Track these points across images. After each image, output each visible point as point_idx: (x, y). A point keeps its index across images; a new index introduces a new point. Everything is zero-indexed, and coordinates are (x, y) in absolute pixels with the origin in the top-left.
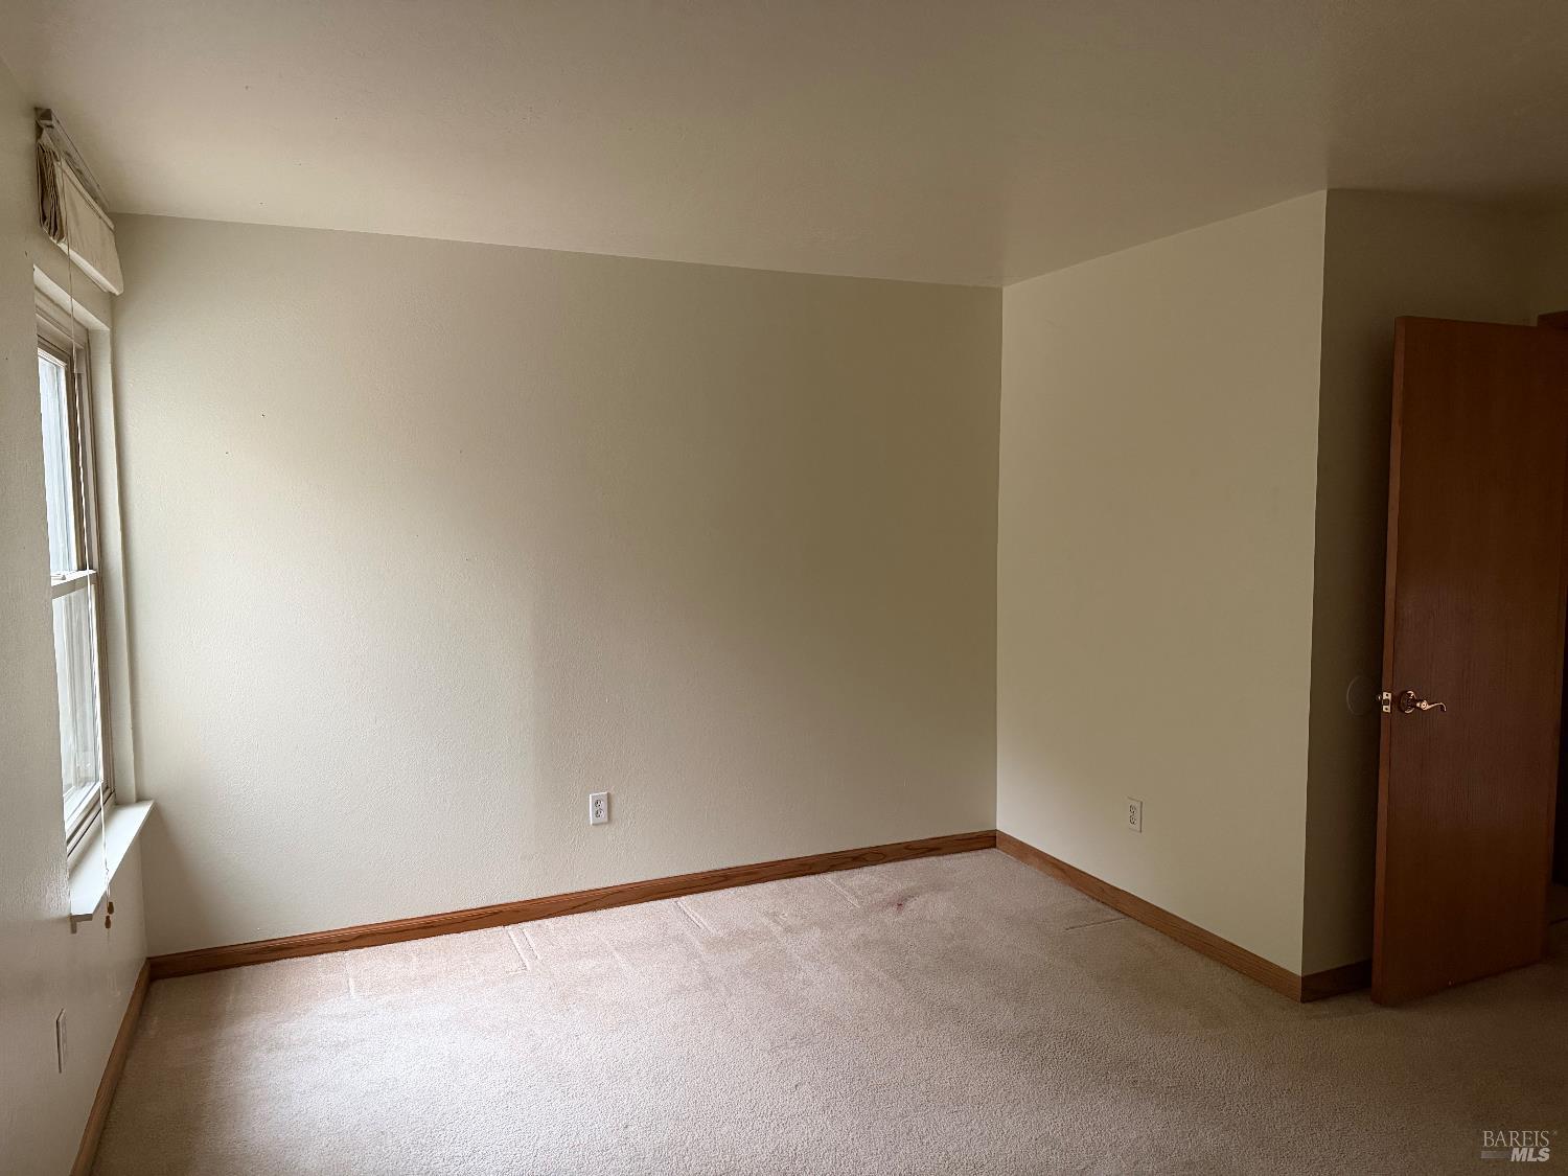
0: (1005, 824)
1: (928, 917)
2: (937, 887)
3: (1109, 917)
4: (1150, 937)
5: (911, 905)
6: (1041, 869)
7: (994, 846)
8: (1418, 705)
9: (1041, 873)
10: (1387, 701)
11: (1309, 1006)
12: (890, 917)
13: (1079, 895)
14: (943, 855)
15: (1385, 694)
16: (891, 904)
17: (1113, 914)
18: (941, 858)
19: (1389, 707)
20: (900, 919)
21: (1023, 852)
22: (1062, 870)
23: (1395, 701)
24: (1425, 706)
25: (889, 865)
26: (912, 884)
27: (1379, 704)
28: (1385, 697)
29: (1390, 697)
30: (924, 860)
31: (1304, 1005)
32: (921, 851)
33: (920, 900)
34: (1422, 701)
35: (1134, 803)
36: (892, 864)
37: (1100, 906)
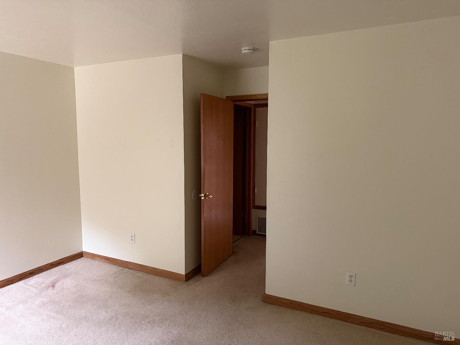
0: (86, 248)
1: (65, 288)
2: (66, 276)
3: (126, 271)
4: (140, 274)
5: (58, 285)
6: (100, 261)
7: (82, 257)
8: (210, 196)
9: (101, 262)
10: (203, 196)
11: (187, 282)
12: (50, 291)
13: (115, 267)
14: (64, 264)
15: (202, 194)
16: (49, 287)
17: (127, 270)
18: (64, 265)
19: (203, 198)
20: (55, 291)
21: (93, 256)
22: (108, 260)
23: (205, 196)
24: (211, 196)
25: (44, 273)
26: (56, 277)
27: (201, 197)
28: (202, 195)
29: (203, 195)
30: (58, 267)
31: (186, 283)
32: (56, 264)
33: (61, 282)
34: (210, 195)
35: (132, 235)
36: (46, 272)
37: (123, 268)
